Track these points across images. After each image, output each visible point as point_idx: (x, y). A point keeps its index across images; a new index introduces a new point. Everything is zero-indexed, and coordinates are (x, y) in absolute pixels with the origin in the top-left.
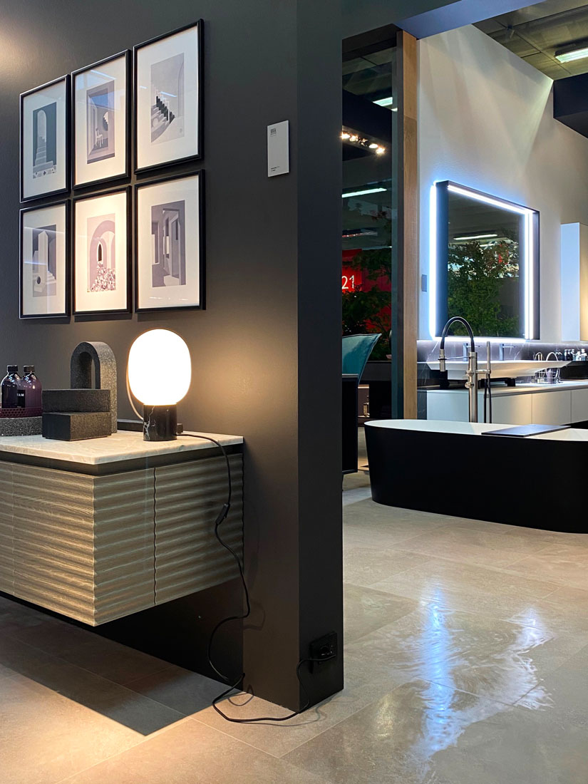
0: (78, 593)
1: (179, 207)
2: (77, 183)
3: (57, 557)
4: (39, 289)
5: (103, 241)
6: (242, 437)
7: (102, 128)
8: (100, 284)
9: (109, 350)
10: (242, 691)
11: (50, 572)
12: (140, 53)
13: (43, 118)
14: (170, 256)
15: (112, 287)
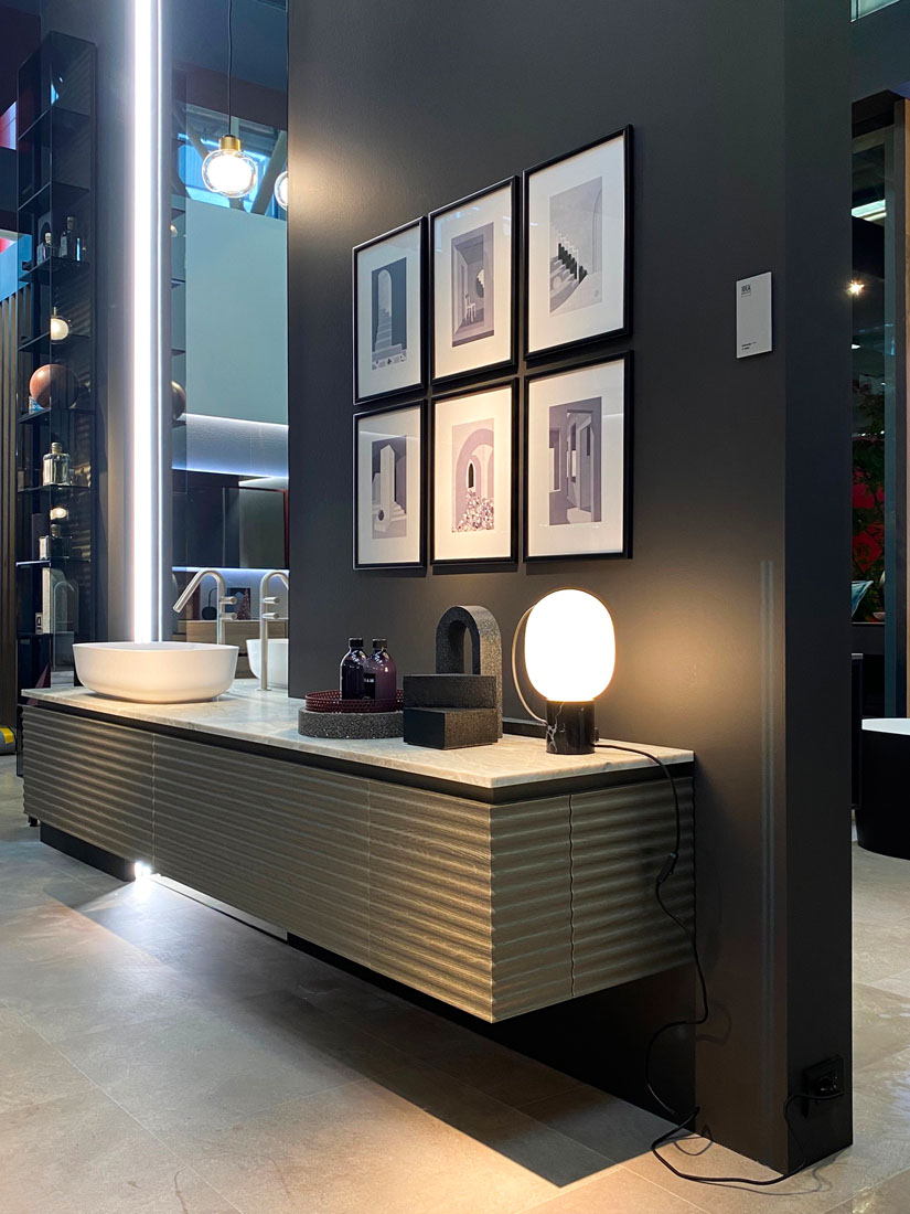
0: (467, 973)
1: (592, 407)
2: (437, 376)
3: (435, 918)
4: (381, 527)
5: (476, 459)
6: (692, 752)
7: (474, 292)
8: (471, 520)
9: (491, 618)
10: (694, 1132)
11: (425, 939)
12: (533, 179)
13: (386, 281)
14: (578, 480)
15: (488, 525)
